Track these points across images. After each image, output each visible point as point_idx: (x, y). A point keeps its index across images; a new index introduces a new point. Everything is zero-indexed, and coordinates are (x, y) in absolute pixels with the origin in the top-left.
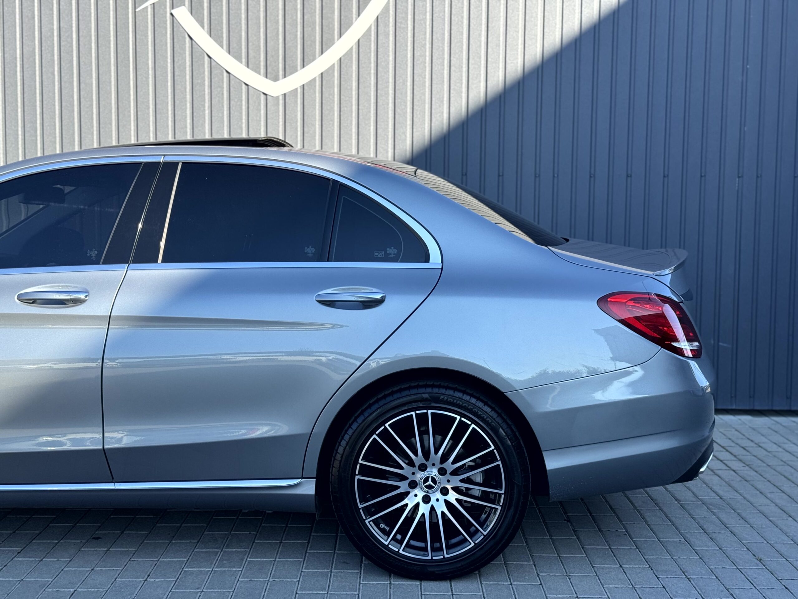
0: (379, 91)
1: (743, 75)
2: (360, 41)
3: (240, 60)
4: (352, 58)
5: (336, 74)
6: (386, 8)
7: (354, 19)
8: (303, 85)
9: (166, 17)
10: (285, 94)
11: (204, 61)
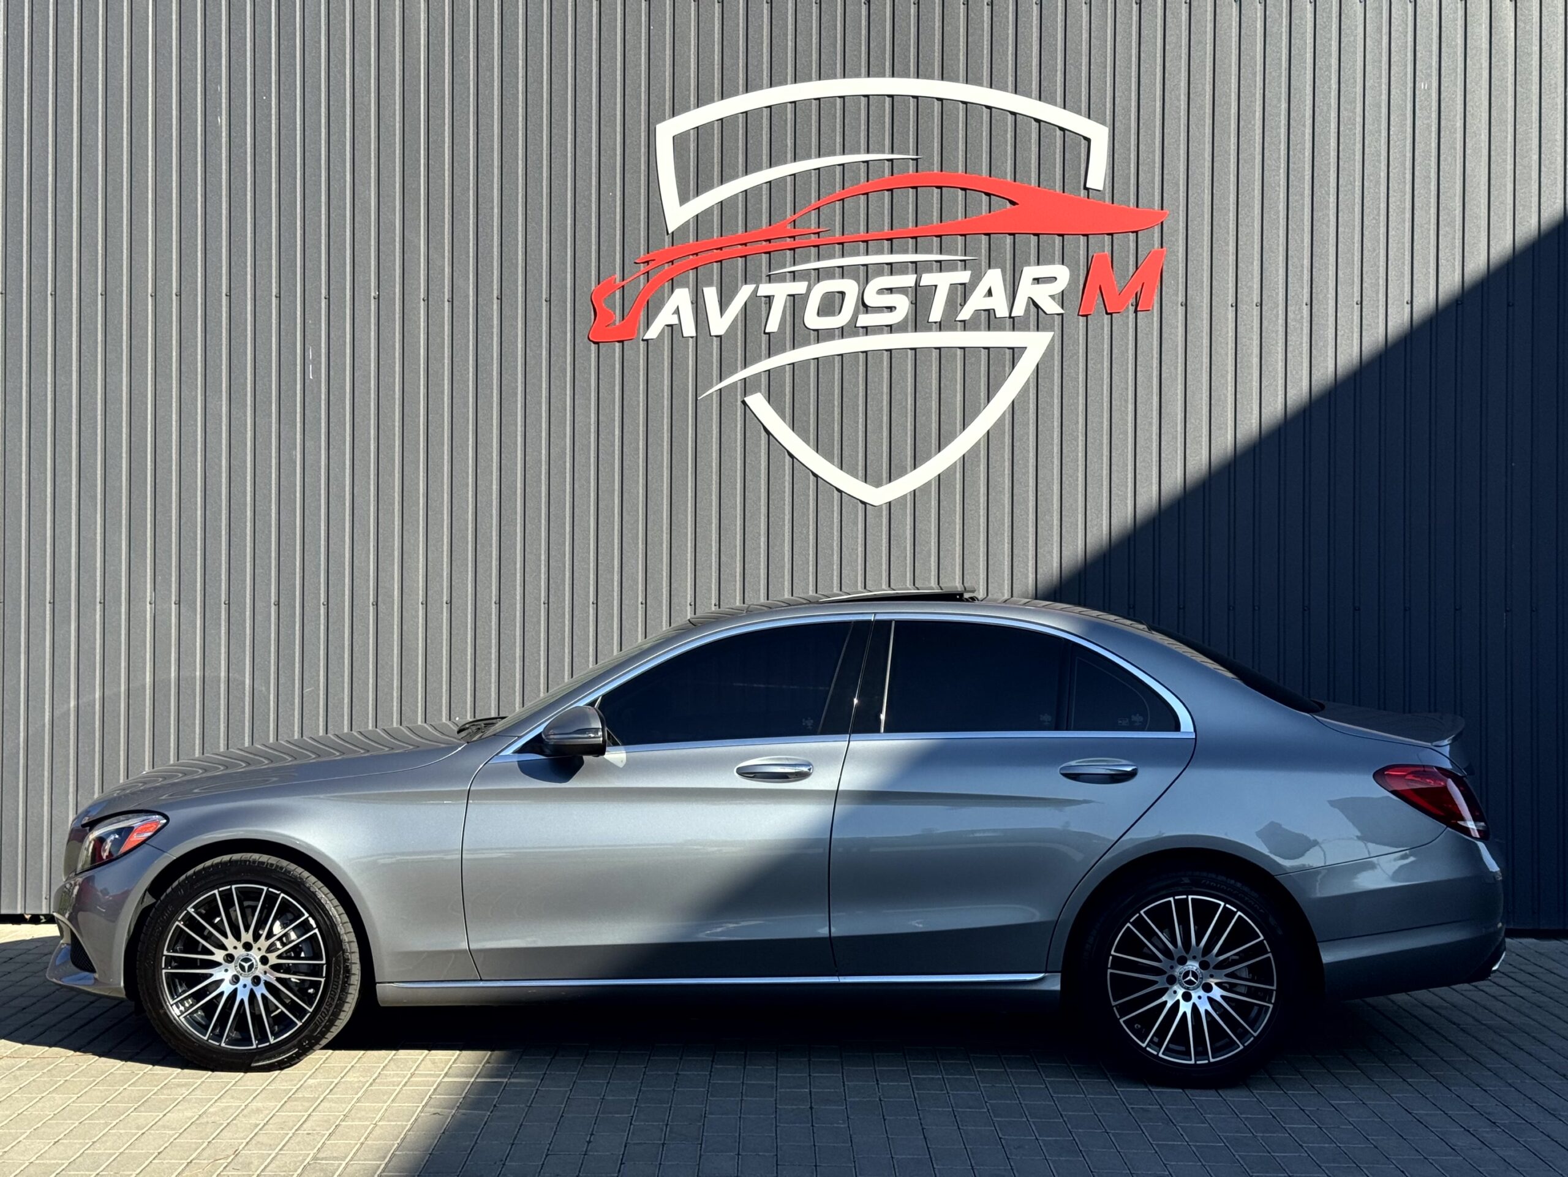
0: (1015, 498)
1: (1506, 476)
2: (990, 432)
3: (831, 461)
4: (978, 456)
5: (959, 476)
6: (1025, 389)
7: (982, 405)
8: (914, 491)
9: (736, 406)
10: (890, 503)
11: (784, 462)
